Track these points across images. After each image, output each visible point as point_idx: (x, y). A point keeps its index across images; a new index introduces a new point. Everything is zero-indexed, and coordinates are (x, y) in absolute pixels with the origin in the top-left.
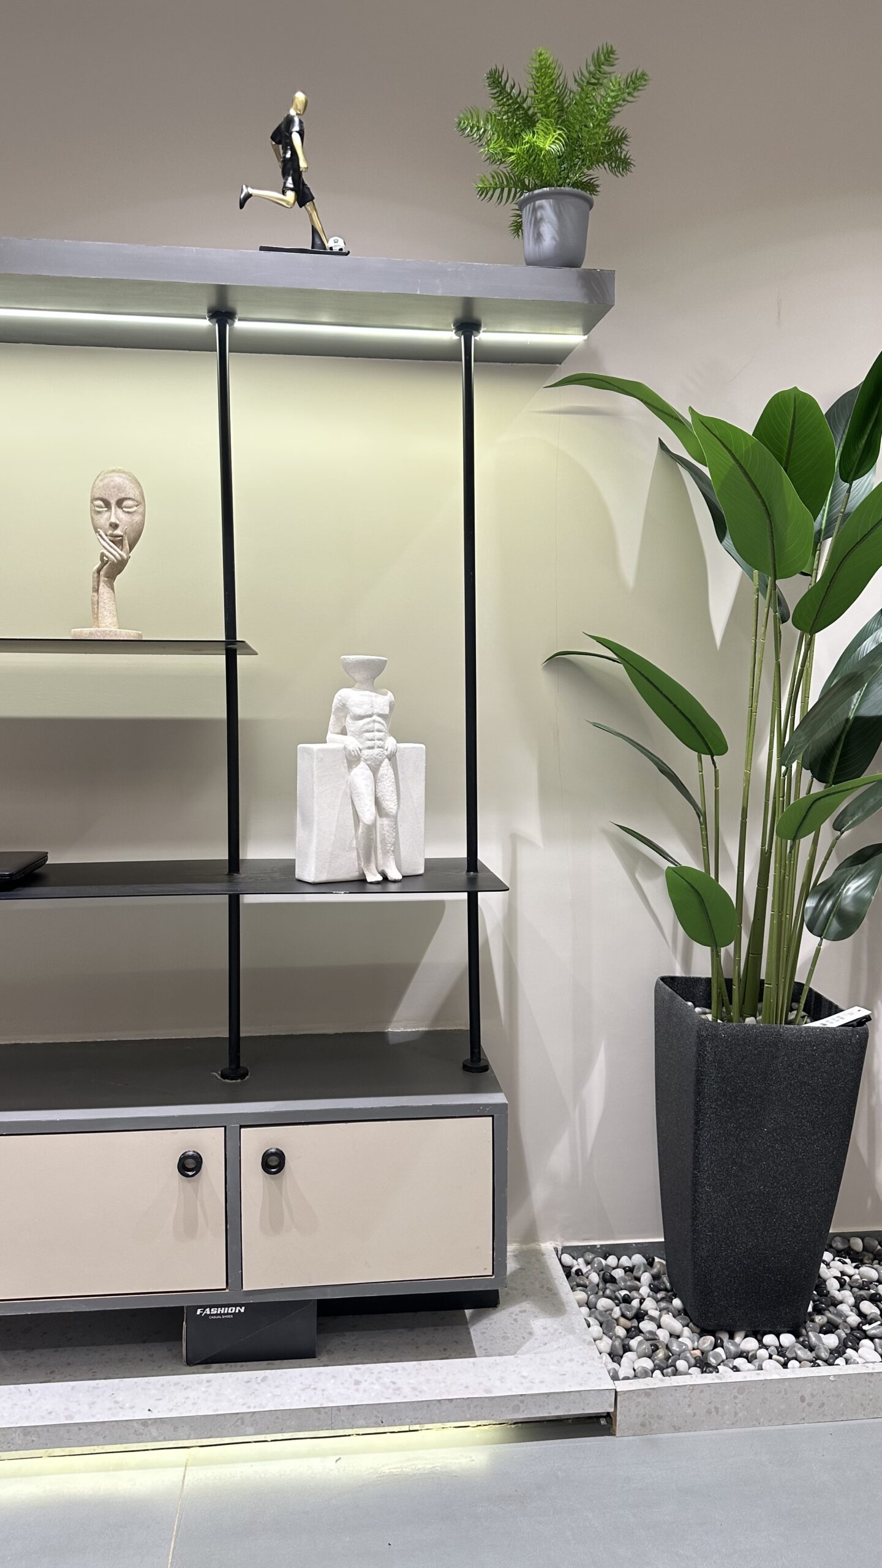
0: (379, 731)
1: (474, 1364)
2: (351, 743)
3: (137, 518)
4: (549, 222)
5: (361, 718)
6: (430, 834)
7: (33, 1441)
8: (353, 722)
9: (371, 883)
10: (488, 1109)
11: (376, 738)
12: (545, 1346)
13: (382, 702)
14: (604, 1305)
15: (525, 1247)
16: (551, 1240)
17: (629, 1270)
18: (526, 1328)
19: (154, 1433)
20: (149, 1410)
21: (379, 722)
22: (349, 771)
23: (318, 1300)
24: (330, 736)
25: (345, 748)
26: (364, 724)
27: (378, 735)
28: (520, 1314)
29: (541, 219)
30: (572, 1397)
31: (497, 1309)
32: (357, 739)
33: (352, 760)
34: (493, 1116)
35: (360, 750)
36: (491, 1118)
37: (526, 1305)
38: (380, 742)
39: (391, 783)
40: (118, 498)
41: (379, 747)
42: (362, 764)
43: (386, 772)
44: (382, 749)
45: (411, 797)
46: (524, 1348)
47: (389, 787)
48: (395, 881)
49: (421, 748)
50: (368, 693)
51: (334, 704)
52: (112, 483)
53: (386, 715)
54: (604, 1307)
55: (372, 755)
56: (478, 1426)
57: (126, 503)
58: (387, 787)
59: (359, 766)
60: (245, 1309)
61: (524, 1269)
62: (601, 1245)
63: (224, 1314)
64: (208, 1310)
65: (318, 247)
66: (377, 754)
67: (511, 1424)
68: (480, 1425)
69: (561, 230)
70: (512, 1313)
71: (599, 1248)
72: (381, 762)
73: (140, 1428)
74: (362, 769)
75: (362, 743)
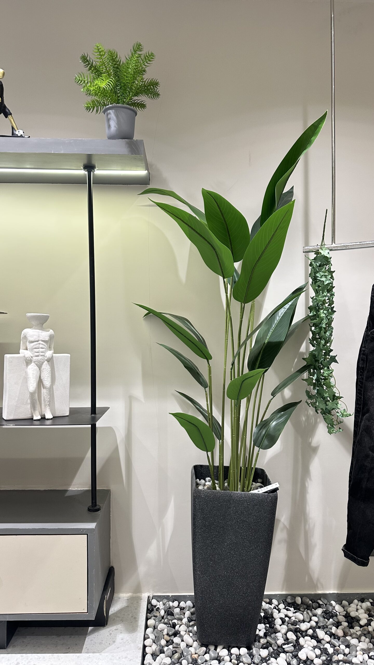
0: (42, 348)
1: (78, 657)
2: (28, 354)
5: (32, 342)
8: (29, 344)
9: (35, 420)
10: (85, 531)
11: (40, 351)
12: (118, 649)
13: (45, 335)
14: (161, 628)
15: (134, 595)
16: (147, 592)
17: (182, 609)
18: (113, 639)
21: (42, 344)
22: (27, 367)
24: (21, 351)
25: (24, 356)
26: (34, 345)
27: (41, 350)
28: (115, 631)
29: (110, 119)
31: (105, 628)
32: (31, 352)
33: (28, 362)
35: (32, 357)
36: (86, 535)
37: (120, 626)
38: (43, 353)
39: (48, 373)
41: (41, 356)
42: (33, 364)
43: (45, 367)
44: (43, 357)
45: (62, 379)
46: (106, 650)
47: (46, 374)
48: (48, 419)
49: (69, 356)
50: (39, 330)
51: (21, 336)
53: (46, 341)
55: (37, 360)
58: (45, 375)
59: (31, 365)
61: (129, 607)
62: (172, 596)
65: (14, 134)
66: (41, 359)
69: (119, 123)
70: (110, 630)
71: (170, 597)
72: (43, 363)
74: (32, 365)
75: (32, 354)
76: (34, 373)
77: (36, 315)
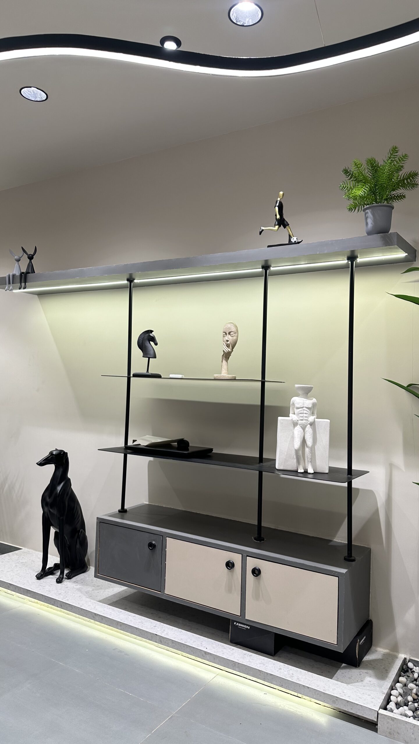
0: (306, 414)
2: (295, 418)
3: (235, 338)
4: (370, 218)
5: (298, 408)
6: (331, 457)
8: (296, 410)
9: (299, 473)
10: (335, 574)
11: (304, 416)
12: (364, 687)
13: (309, 403)
15: (391, 653)
16: (404, 654)
18: (362, 678)
19: (208, 658)
20: (206, 648)
21: (306, 410)
22: (294, 428)
24: (291, 415)
25: (292, 420)
26: (300, 411)
27: (305, 415)
28: (365, 673)
29: (368, 217)
30: (358, 707)
32: (297, 416)
33: (295, 424)
34: (339, 577)
35: (298, 421)
37: (370, 672)
38: (306, 418)
39: (310, 434)
40: (229, 332)
41: (305, 420)
42: (298, 426)
43: (308, 430)
44: (306, 421)
45: (322, 441)
46: (354, 684)
47: (309, 436)
48: (310, 474)
49: (328, 422)
50: (303, 399)
51: (291, 403)
52: (228, 327)
53: (310, 408)
54: (411, 687)
55: (302, 423)
56: (324, 706)
57: (231, 333)
60: (250, 628)
61: (383, 660)
63: (243, 627)
64: (238, 624)
66: (304, 423)
67: (338, 711)
68: (325, 706)
69: (375, 221)
70: (361, 672)
72: (306, 426)
73: (204, 654)
74: (298, 427)
75: (298, 418)
76: (299, 434)
77: (302, 387)
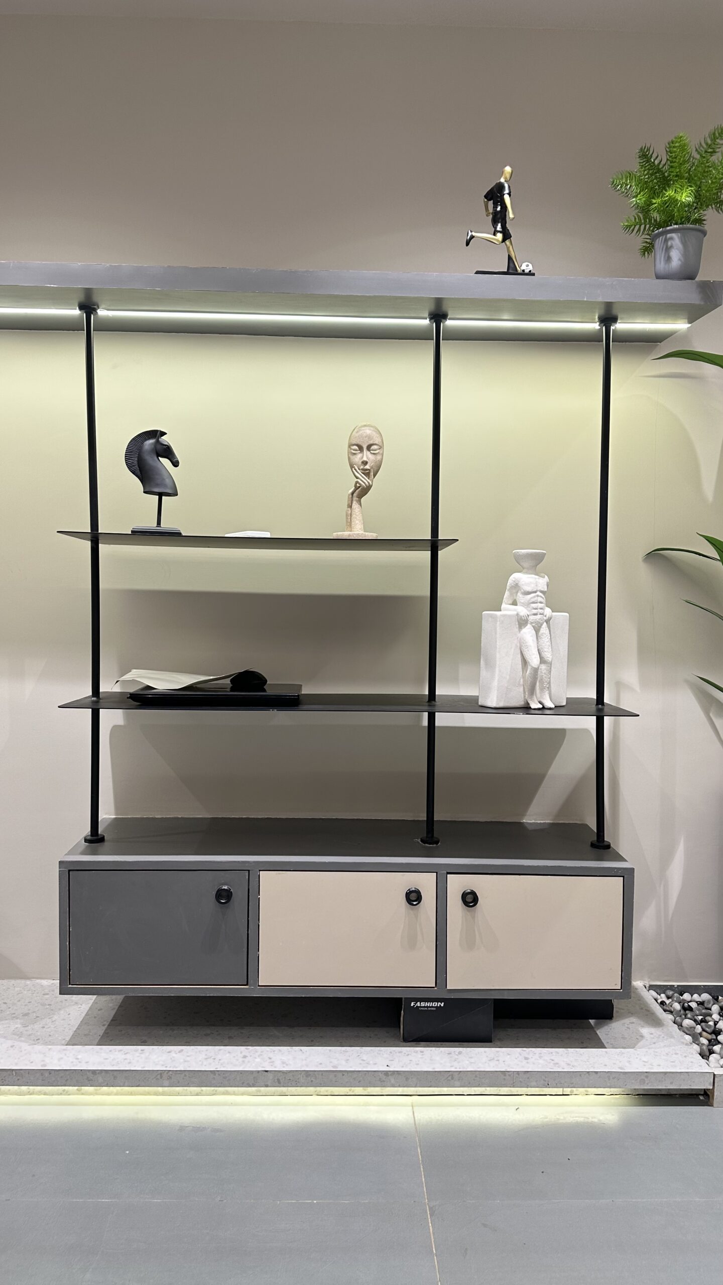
0: (541, 603)
1: (606, 1052)
2: (522, 611)
3: (379, 457)
4: (677, 249)
5: (529, 593)
7: (312, 1081)
8: (523, 596)
9: (535, 709)
10: (620, 872)
11: (538, 608)
12: (655, 1045)
13: (542, 582)
14: (689, 1024)
16: (640, 980)
17: (701, 1004)
18: (637, 1033)
19: (393, 1081)
20: (387, 1066)
21: (541, 597)
22: (520, 631)
23: (495, 1000)
24: (504, 606)
25: (517, 614)
26: (532, 598)
27: (540, 605)
28: (631, 1024)
29: (672, 247)
30: (682, 1077)
31: (613, 1021)
32: (526, 608)
33: (522, 622)
34: (623, 877)
35: (527, 616)
36: (622, 878)
37: (633, 1019)
38: (541, 610)
39: (547, 640)
40: (368, 444)
41: (540, 614)
42: (529, 626)
43: (544, 631)
44: (542, 616)
46: (639, 1045)
48: (550, 709)
49: (566, 616)
50: (533, 576)
51: (508, 584)
52: (365, 434)
53: (545, 591)
54: (688, 1025)
55: (536, 619)
56: (611, 1095)
57: (373, 447)
58: (545, 643)
59: (527, 627)
60: (444, 1005)
62: (678, 986)
63: (430, 1007)
64: (419, 1003)
65: (512, 270)
66: (539, 619)
67: (635, 1095)
68: (613, 1095)
69: (685, 254)
70: (624, 1023)
71: (676, 988)
72: (542, 625)
73: (384, 1078)
74: (529, 628)
75: (529, 611)
